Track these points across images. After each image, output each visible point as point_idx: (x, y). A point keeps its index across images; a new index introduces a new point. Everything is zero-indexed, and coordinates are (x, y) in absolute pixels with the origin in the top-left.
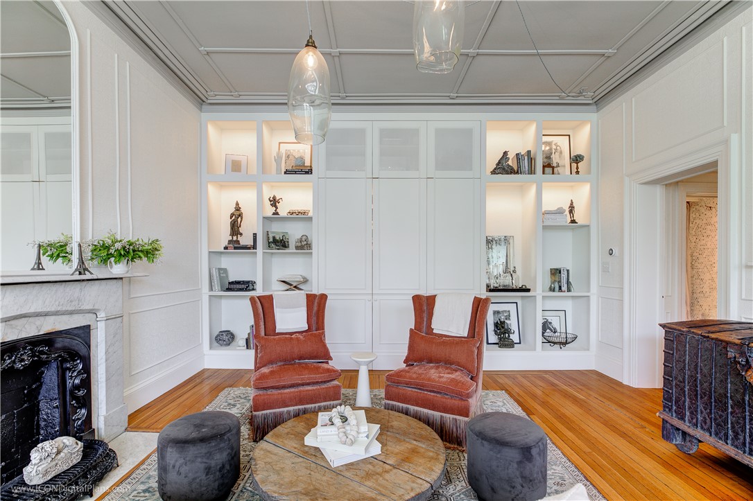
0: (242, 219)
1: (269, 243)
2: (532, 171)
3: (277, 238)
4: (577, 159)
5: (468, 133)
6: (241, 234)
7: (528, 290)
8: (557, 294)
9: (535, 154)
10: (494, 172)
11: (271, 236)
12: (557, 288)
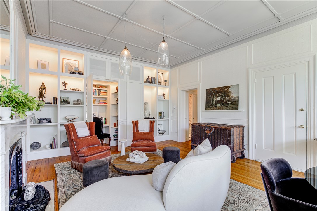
0: (45, 90)
1: (62, 102)
2: (155, 83)
3: (65, 100)
4: (166, 81)
5: (139, 69)
6: (45, 97)
7: (155, 118)
8: (161, 119)
9: (156, 78)
10: (145, 82)
11: (62, 99)
12: (161, 118)
